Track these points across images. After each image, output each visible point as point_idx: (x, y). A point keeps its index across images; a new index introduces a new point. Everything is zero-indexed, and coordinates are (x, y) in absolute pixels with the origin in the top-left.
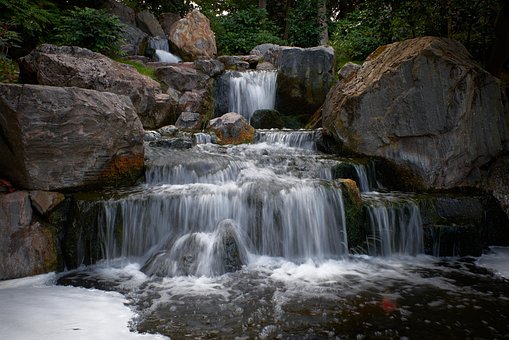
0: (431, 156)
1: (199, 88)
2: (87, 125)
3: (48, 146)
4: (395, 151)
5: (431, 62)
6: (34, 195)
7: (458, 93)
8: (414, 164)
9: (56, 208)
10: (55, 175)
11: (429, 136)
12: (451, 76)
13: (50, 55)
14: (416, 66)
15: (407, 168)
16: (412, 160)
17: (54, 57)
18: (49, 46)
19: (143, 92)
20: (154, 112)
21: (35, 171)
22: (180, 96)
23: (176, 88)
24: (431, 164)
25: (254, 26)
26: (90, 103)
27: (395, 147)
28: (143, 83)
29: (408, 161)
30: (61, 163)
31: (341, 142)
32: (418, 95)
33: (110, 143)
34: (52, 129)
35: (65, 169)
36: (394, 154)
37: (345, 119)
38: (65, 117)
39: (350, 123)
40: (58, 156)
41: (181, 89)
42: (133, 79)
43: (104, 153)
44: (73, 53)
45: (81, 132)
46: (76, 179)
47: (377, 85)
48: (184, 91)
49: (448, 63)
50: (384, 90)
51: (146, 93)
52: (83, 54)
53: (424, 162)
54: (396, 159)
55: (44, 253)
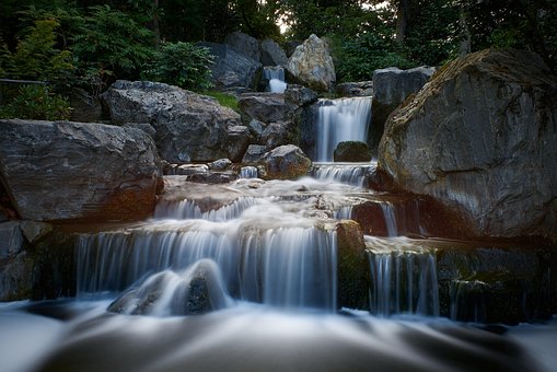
0: (480, 196)
1: (285, 119)
2: (71, 157)
3: (31, 178)
4: (443, 189)
5: (474, 80)
6: (23, 225)
7: (510, 116)
8: (462, 205)
9: (43, 238)
10: (47, 206)
11: (475, 170)
12: (499, 95)
13: (120, 91)
14: (458, 85)
15: (455, 210)
16: (460, 200)
17: (124, 93)
18: (122, 82)
19: (213, 125)
20: (227, 144)
21: (23, 202)
22: (264, 128)
23: (260, 119)
24: (481, 206)
25: (381, 48)
26: (77, 136)
27: (443, 184)
28: (213, 115)
29: (456, 201)
30: (52, 195)
31: (392, 178)
32: (461, 120)
33: (107, 176)
34: (32, 162)
35: (58, 201)
36: (441, 193)
37: (393, 151)
38: (45, 150)
39: (398, 154)
40: (46, 188)
41: (266, 120)
42: (202, 111)
43: (103, 186)
44: (143, 87)
45: (66, 165)
46: (73, 211)
47: (422, 111)
48: (268, 122)
49: (495, 80)
50: (429, 116)
51: (216, 126)
52: (154, 88)
53: (473, 203)
54: (444, 198)
55: (19, 281)
